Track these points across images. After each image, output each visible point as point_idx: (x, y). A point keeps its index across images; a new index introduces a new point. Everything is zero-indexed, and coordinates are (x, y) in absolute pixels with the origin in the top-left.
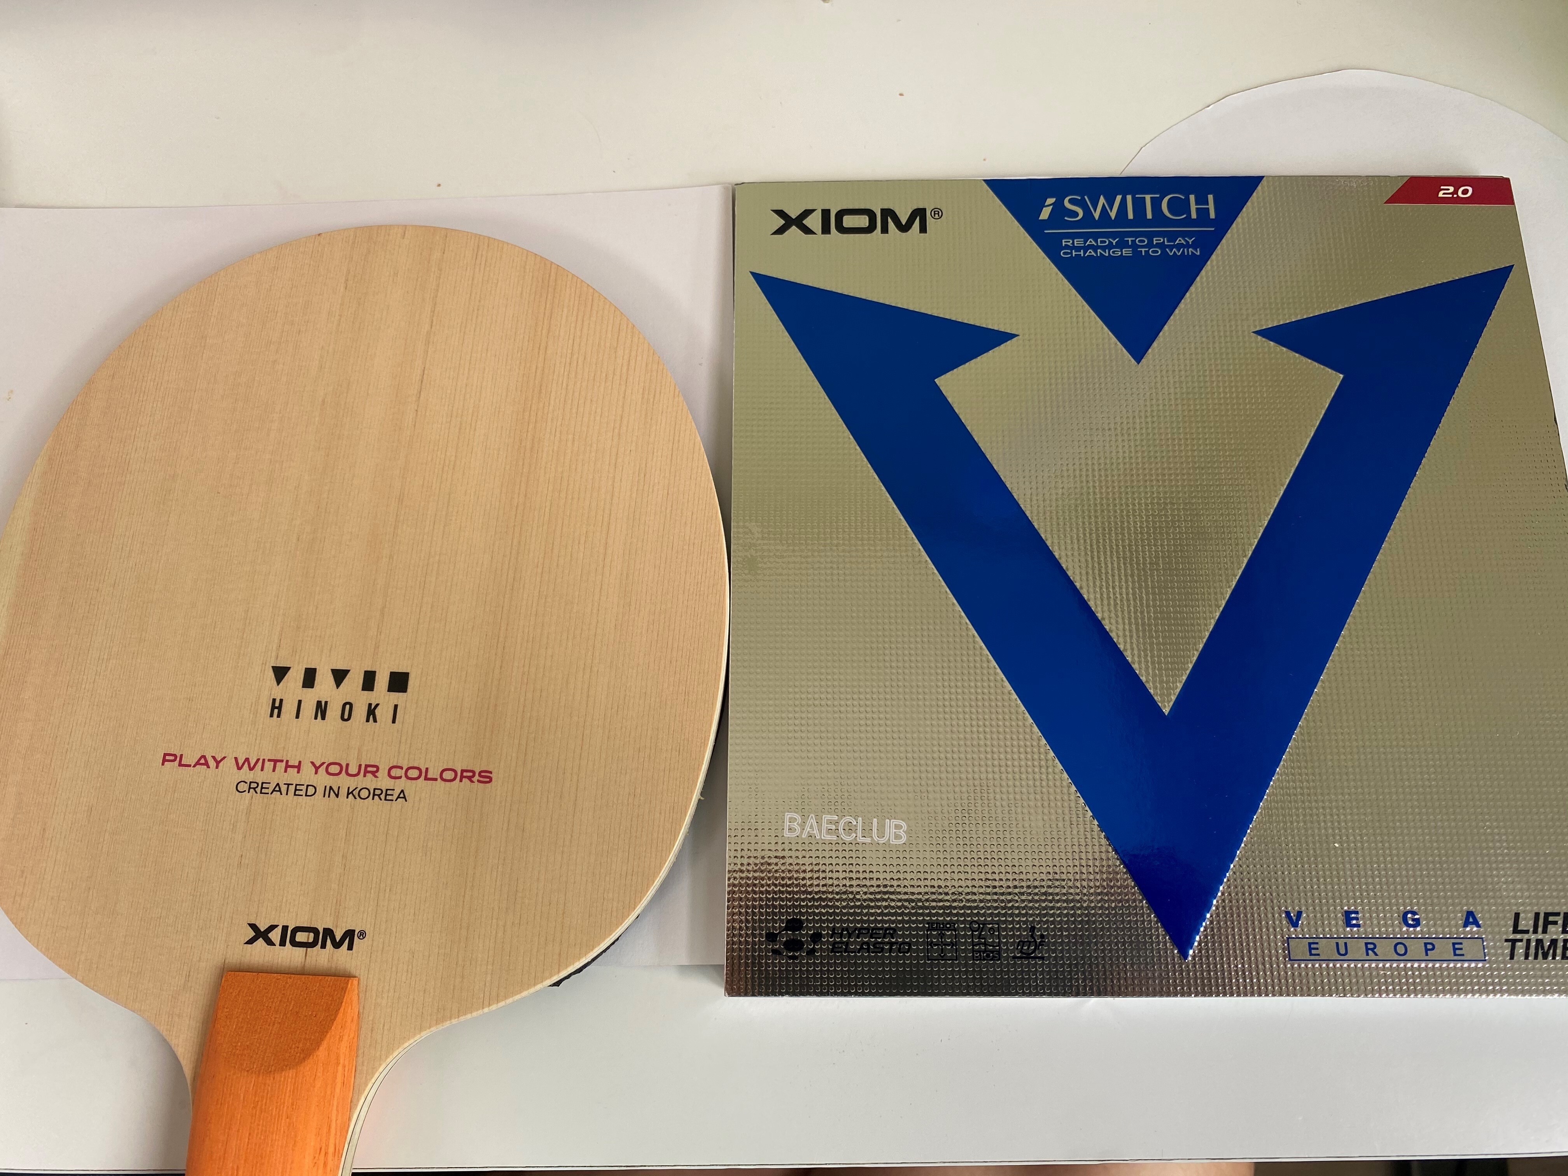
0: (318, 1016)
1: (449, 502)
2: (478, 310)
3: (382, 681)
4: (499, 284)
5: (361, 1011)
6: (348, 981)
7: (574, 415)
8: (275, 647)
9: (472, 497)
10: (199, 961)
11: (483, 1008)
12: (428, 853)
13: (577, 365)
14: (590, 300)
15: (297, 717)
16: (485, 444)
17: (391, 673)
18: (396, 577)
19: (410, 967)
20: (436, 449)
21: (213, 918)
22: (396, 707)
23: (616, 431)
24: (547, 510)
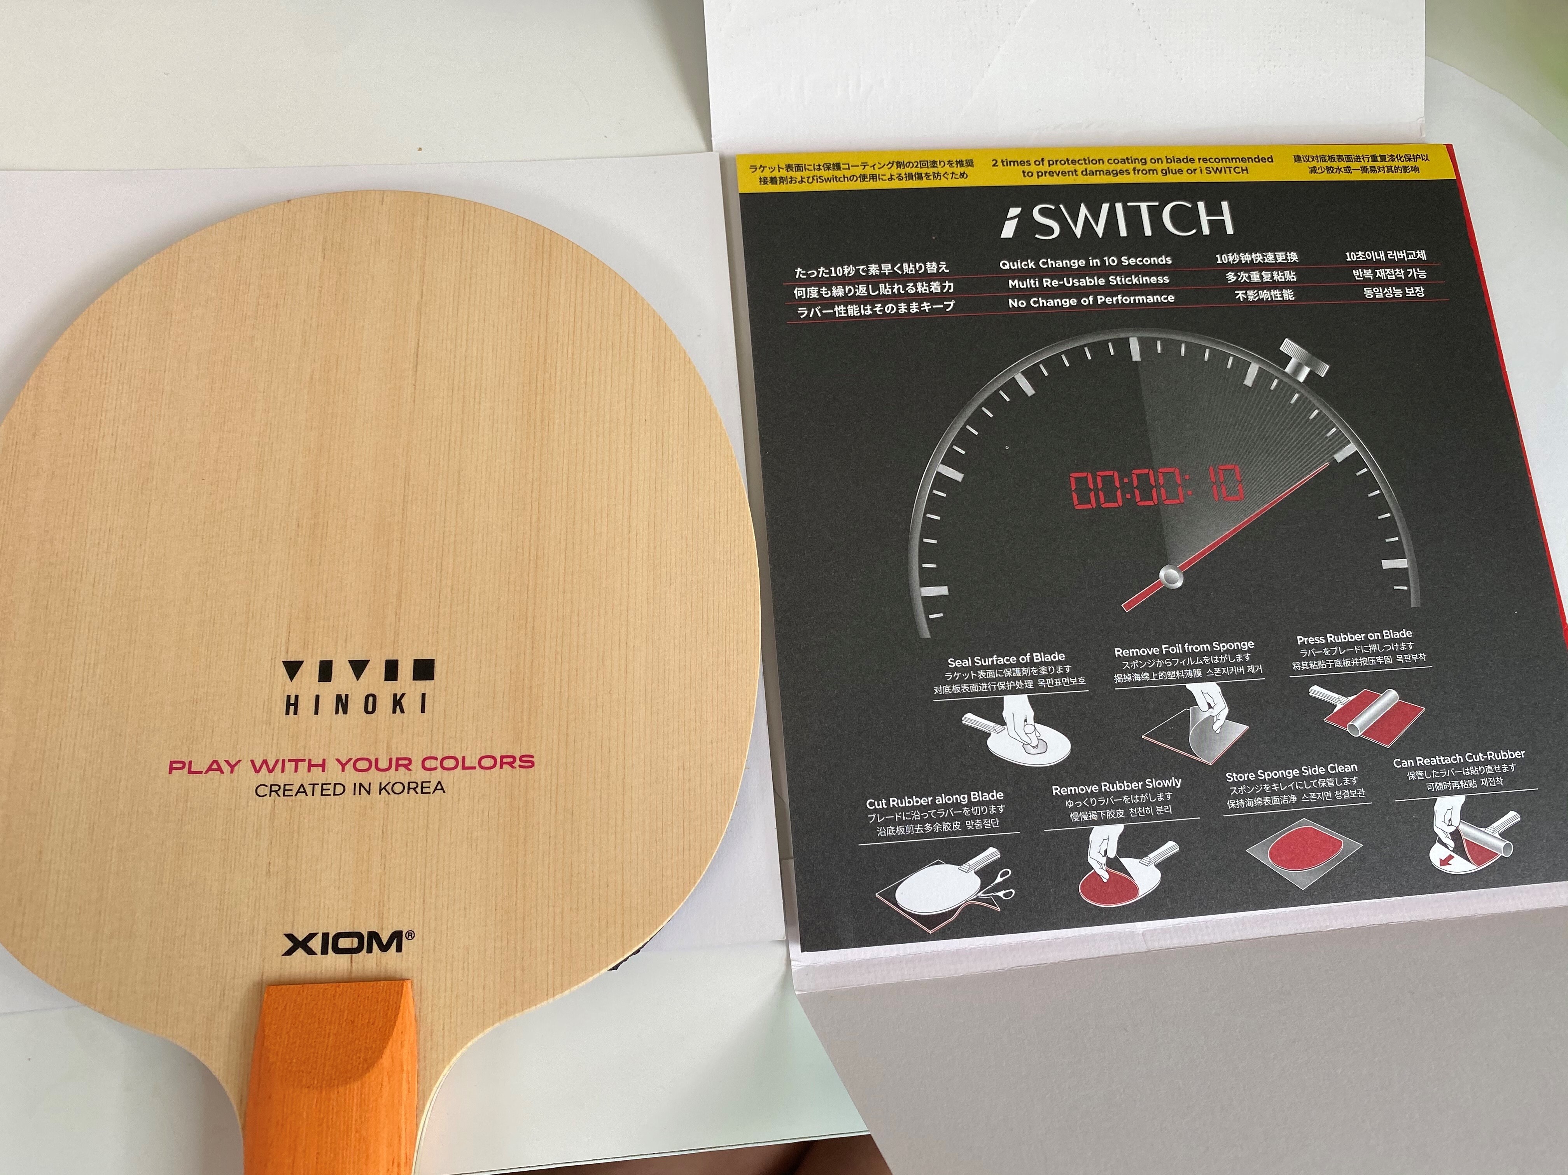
0: (376, 1024)
1: (459, 480)
2: (471, 278)
3: (406, 670)
4: (491, 250)
5: (418, 1013)
6: (403, 984)
7: (583, 386)
8: (283, 642)
9: (483, 473)
10: (234, 978)
11: (548, 999)
12: (474, 846)
13: (581, 334)
14: (589, 266)
15: (316, 712)
16: (491, 418)
17: (415, 661)
18: (411, 561)
19: (466, 964)
20: (439, 425)
21: (244, 931)
22: (424, 695)
23: (629, 400)
24: (565, 483)
